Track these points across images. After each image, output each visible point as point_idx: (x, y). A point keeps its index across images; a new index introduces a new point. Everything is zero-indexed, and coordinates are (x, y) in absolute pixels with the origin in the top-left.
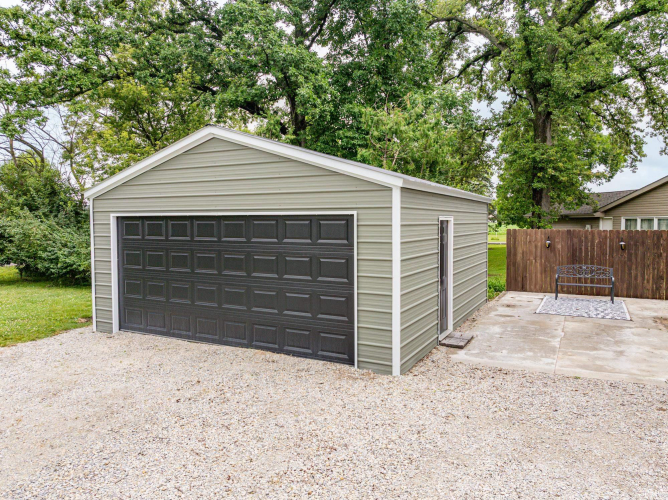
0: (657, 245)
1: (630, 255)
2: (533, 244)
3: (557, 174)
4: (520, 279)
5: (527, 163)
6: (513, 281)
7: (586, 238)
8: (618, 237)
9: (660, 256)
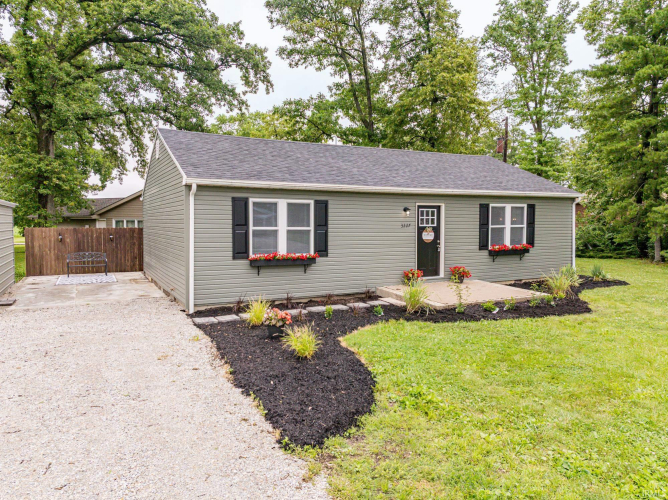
1: (116, 244)
2: (48, 239)
3: (61, 183)
4: (37, 266)
5: (33, 172)
6: (32, 269)
7: (87, 233)
8: (109, 232)
9: (134, 244)
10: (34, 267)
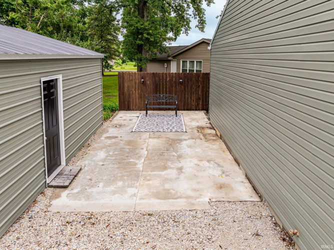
0: (198, 81)
1: (185, 87)
2: (134, 81)
3: (149, 37)
4: (126, 103)
5: (134, 29)
6: (122, 105)
7: (163, 77)
8: (179, 77)
9: (199, 87)
10: (124, 103)
